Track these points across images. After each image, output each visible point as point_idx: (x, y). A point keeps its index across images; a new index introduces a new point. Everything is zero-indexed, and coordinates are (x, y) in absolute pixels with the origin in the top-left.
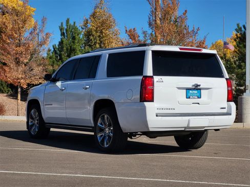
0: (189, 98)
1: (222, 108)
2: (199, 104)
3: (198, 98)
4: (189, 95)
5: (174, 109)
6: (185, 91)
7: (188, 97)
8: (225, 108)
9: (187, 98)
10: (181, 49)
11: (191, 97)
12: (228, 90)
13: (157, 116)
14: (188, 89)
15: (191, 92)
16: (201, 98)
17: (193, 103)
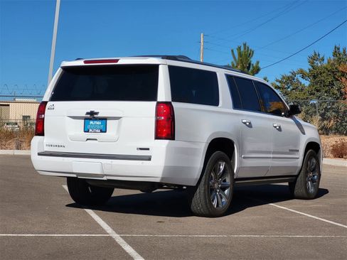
0: (88, 131)
1: (141, 149)
2: (97, 140)
3: (101, 131)
4: (88, 127)
5: (64, 147)
6: (83, 121)
7: (86, 131)
8: (148, 149)
10: (85, 62)
11: (90, 130)
12: (157, 121)
14: (86, 119)
15: (91, 122)
16: (105, 132)
17: (87, 139)
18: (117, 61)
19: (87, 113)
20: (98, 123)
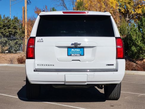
0: (71, 55)
1: (108, 65)
2: (79, 60)
3: (81, 55)
4: (70, 53)
5: (53, 65)
6: (66, 49)
8: (113, 65)
9: (68, 55)
10: (64, 12)
11: (73, 55)
12: (117, 49)
13: (34, 71)
14: (69, 48)
15: (73, 50)
16: (84, 55)
17: (73, 60)
18: (84, 13)
19: (72, 44)
20: (78, 50)
